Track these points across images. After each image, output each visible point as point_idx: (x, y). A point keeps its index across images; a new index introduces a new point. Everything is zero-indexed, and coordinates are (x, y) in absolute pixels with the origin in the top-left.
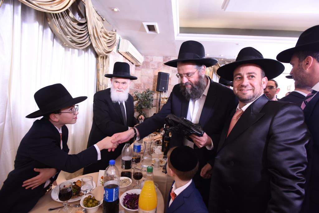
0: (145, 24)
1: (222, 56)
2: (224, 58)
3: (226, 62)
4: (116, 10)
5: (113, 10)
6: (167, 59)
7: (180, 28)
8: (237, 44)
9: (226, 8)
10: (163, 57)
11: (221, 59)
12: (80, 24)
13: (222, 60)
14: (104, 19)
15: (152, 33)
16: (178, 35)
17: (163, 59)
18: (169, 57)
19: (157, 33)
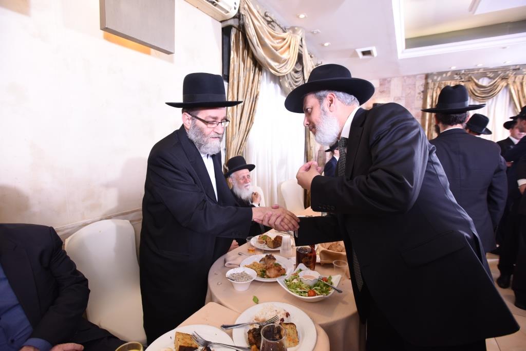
0: (359, 51)
1: (480, 65)
2: (484, 68)
3: (488, 73)
4: (326, 44)
5: (323, 45)
6: (386, 82)
7: (407, 40)
8: (504, 48)
9: (475, 10)
10: (380, 79)
11: (478, 69)
12: (296, 72)
13: (481, 71)
14: (312, 56)
15: (366, 57)
16: (403, 52)
17: (380, 82)
18: (389, 79)
19: (373, 56)
